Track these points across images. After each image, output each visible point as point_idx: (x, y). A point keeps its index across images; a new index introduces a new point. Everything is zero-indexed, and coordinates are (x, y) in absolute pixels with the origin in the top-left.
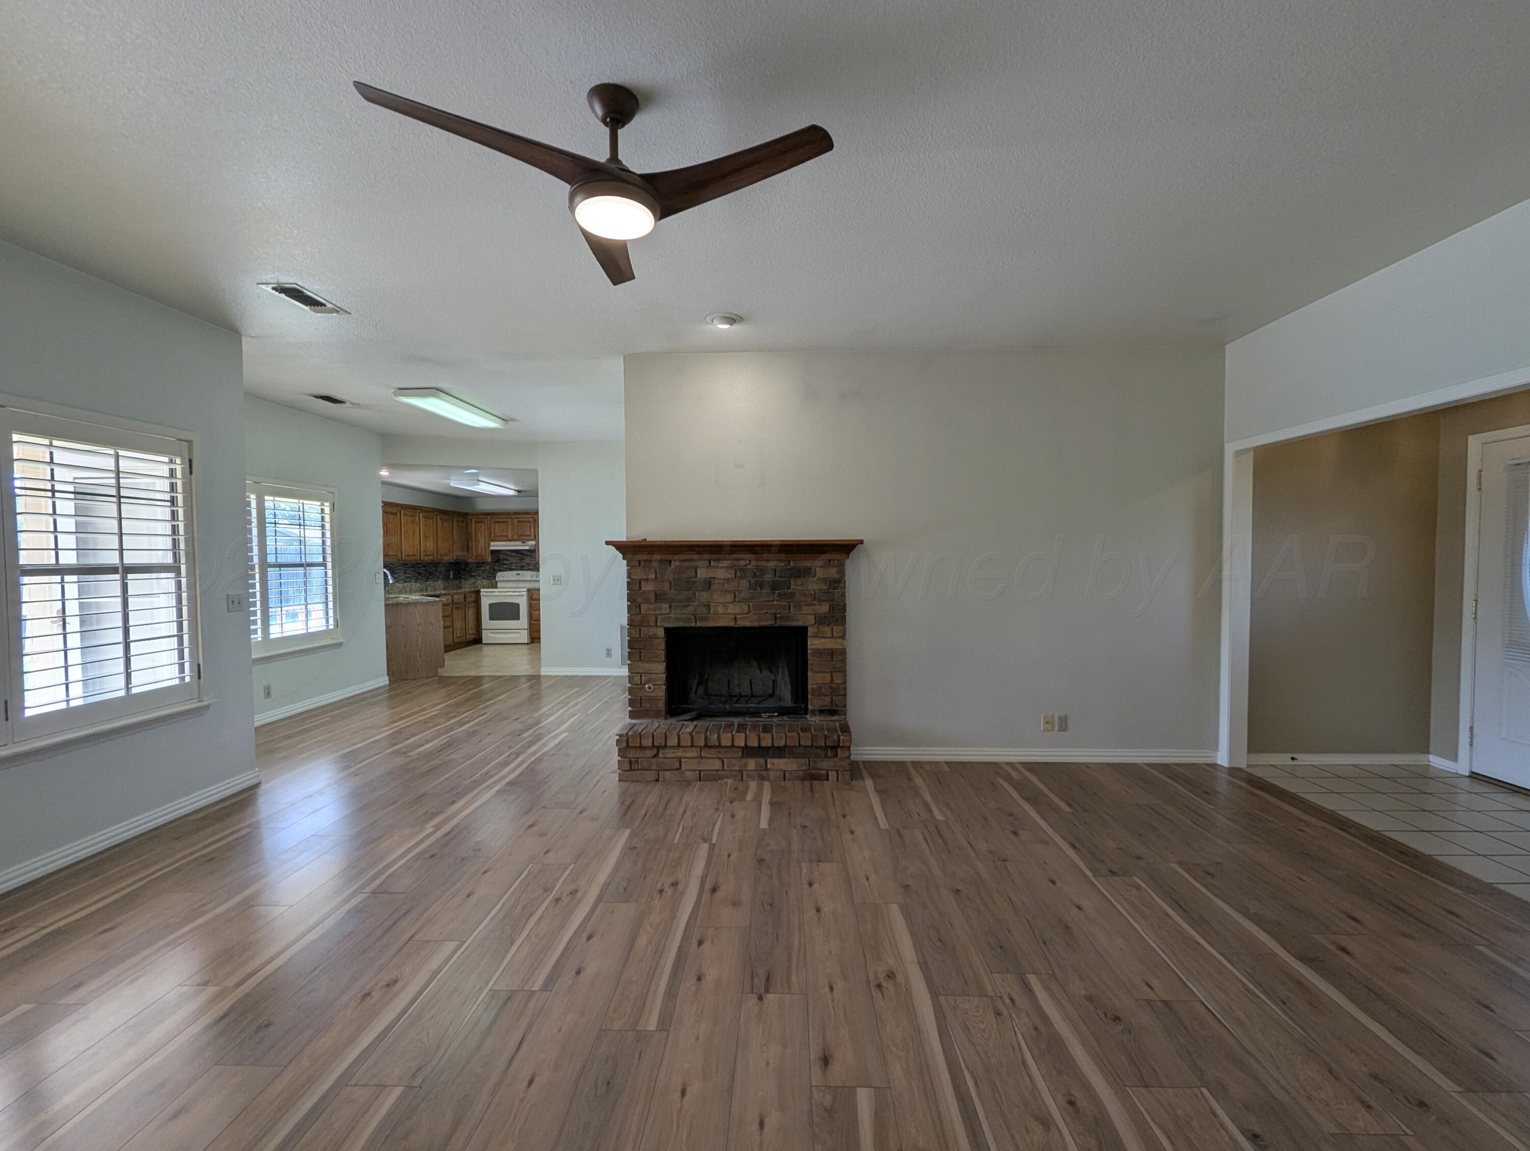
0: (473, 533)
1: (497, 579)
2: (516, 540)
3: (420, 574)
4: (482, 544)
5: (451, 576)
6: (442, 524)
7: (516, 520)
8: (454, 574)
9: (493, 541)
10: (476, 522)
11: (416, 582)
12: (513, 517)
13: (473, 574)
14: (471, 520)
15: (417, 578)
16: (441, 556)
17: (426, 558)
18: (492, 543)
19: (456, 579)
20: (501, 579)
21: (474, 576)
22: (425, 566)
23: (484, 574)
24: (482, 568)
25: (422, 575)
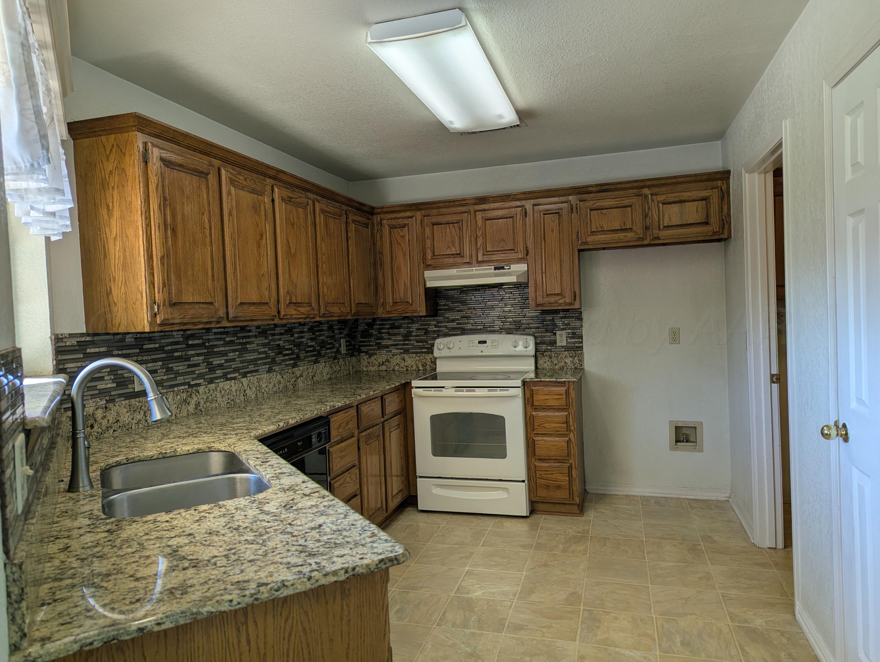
0: (387, 252)
1: (436, 353)
2: (480, 263)
3: (280, 350)
4: (404, 276)
5: (343, 350)
6: (326, 225)
7: (479, 215)
8: (349, 345)
9: (429, 267)
10: (392, 227)
11: (270, 370)
12: (472, 208)
13: (384, 342)
14: (381, 224)
15: (273, 362)
16: (327, 304)
17: (292, 311)
18: (428, 274)
19: (352, 355)
20: (446, 353)
21: (387, 347)
22: (289, 331)
23: (407, 342)
24: (402, 330)
25: (284, 353)
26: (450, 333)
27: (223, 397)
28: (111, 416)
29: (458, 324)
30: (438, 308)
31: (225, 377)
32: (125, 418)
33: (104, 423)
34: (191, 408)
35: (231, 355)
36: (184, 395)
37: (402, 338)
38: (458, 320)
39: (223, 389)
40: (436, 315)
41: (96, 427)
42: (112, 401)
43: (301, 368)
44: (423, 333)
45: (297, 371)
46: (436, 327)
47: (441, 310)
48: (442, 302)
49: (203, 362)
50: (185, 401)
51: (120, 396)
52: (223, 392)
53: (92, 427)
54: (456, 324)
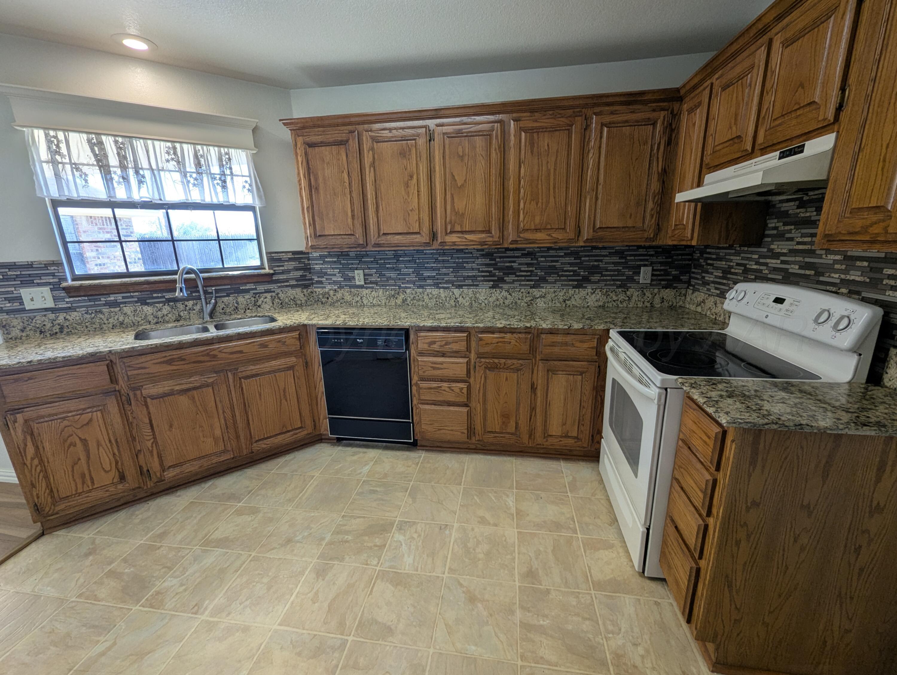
1: (726, 304)
5: (644, 279)
7: (778, 42)
8: (661, 275)
9: (709, 168)
11: (494, 287)
13: (707, 277)
15: (501, 280)
17: (454, 239)
18: (707, 179)
19: (666, 287)
21: (708, 283)
23: (725, 281)
24: (724, 263)
25: (518, 274)
26: (770, 276)
27: (430, 299)
28: (339, 295)
29: (783, 262)
30: (767, 232)
31: (437, 286)
32: (348, 297)
33: (335, 298)
34: (399, 301)
35: (444, 271)
36: (393, 293)
37: (721, 275)
38: (784, 255)
39: (431, 293)
40: (759, 244)
41: (330, 299)
42: (341, 287)
43: (544, 290)
44: (741, 271)
45: (536, 292)
46: (757, 263)
47: (769, 236)
48: (772, 223)
49: (413, 273)
50: (393, 296)
51: (346, 285)
52: (430, 296)
53: (328, 298)
54: (779, 261)
